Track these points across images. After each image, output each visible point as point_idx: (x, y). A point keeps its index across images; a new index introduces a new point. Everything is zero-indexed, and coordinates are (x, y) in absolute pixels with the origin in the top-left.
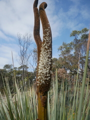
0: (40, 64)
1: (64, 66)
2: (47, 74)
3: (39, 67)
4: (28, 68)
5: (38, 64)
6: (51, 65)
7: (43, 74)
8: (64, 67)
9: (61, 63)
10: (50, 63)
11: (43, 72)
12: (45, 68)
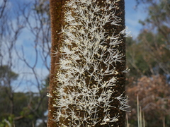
0: (64, 63)
1: (161, 65)
2: (101, 115)
3: (62, 78)
4: (14, 76)
5: (56, 60)
6: (120, 66)
7: (82, 113)
8: (161, 72)
9: (148, 57)
10: (115, 57)
11: (81, 105)
12: (91, 82)
